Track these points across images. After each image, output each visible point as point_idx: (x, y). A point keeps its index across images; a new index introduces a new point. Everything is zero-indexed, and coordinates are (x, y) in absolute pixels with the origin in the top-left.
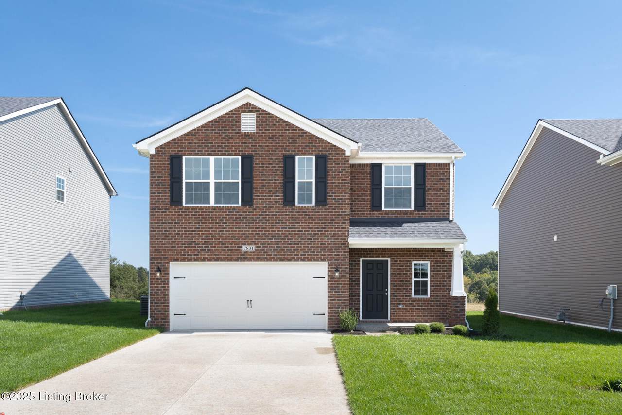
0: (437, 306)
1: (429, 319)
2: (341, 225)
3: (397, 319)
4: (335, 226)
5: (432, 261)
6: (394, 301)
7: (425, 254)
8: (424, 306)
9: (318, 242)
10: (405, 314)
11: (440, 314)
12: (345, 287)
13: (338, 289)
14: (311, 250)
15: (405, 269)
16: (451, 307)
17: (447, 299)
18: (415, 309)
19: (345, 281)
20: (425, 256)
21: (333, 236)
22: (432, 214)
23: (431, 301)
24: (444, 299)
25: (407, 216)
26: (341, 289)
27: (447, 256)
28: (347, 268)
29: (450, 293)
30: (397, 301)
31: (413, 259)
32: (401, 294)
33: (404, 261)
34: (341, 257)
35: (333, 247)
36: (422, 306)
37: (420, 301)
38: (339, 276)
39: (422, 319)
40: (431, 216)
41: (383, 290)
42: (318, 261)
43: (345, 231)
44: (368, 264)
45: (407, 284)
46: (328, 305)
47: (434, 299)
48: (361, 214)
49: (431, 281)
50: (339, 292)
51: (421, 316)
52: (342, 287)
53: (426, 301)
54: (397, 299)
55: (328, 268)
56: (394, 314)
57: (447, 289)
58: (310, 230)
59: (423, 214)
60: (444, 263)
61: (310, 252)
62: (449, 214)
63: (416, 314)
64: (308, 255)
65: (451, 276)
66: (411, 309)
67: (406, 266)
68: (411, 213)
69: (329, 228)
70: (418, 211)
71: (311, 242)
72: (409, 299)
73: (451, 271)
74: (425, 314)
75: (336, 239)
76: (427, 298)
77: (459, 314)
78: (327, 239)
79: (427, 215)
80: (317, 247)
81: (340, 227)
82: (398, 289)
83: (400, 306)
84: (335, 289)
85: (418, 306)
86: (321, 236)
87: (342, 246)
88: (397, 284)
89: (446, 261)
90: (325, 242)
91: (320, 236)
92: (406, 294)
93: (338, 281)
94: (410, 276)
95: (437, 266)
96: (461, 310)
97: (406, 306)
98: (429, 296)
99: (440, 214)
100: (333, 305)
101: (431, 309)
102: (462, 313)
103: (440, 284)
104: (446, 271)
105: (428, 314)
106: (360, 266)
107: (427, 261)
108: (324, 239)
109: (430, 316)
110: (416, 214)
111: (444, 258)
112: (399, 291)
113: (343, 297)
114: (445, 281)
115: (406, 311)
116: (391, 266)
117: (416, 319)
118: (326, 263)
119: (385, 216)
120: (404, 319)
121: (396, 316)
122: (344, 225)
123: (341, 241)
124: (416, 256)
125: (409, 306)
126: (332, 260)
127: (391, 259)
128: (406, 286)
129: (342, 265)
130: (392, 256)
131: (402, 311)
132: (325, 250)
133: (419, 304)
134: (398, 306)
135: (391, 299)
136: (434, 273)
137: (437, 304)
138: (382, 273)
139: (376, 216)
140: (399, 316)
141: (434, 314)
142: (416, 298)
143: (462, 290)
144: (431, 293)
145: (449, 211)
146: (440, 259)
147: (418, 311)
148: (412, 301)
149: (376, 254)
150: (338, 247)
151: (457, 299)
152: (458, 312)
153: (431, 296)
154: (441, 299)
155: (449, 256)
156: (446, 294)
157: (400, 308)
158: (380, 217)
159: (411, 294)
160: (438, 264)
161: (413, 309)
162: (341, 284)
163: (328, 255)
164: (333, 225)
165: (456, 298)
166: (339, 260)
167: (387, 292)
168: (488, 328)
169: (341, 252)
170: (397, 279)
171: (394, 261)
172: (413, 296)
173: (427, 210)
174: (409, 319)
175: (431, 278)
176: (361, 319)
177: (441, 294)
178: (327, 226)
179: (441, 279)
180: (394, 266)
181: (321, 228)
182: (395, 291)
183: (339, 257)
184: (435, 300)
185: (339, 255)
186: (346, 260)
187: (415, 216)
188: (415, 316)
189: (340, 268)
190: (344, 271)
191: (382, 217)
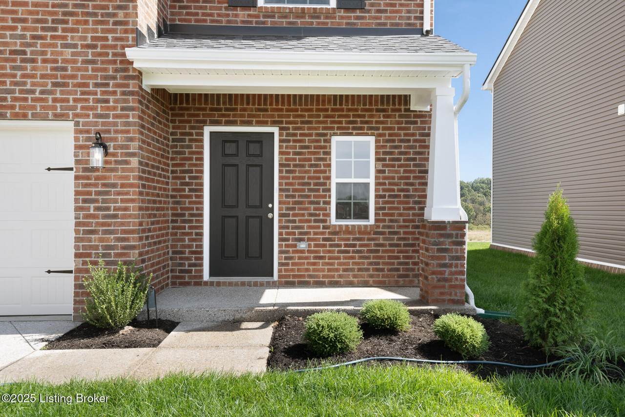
0: (391, 245)
1: (371, 276)
2: (115, 15)
3: (294, 276)
4: (95, 15)
5: (380, 135)
6: (287, 234)
7: (364, 116)
8: (361, 246)
9: (45, 61)
10: (314, 264)
11: (400, 264)
12: (127, 193)
13: (104, 201)
14: (25, 84)
15: (314, 153)
16: (427, 250)
17: (417, 227)
18: (339, 252)
19: (127, 178)
20: (362, 122)
21: (88, 46)
22: (380, 18)
23: (376, 233)
24: (407, 227)
25: (318, 23)
26: (116, 201)
27: (416, 122)
28: (131, 139)
29: (423, 215)
30: (294, 234)
31: (332, 128)
32: (303, 215)
33: (311, 135)
34: (115, 108)
35: (90, 77)
36: (354, 246)
37: (350, 233)
38: (106, 162)
39: (355, 276)
40: (379, 24)
41: (261, 206)
42: (45, 118)
43: (126, 31)
44: (225, 142)
45: (318, 190)
46: (77, 247)
47: (384, 227)
48: (203, 14)
49: (377, 184)
50: (108, 209)
51: (352, 270)
52: (119, 194)
53: (365, 233)
54: (293, 228)
55: (76, 139)
56: (287, 264)
57: (415, 202)
58: (19, 25)
59: (357, 18)
60: (409, 141)
61: (21, 92)
62: (422, 18)
63: (340, 264)
64: (15, 99)
65: (426, 172)
66: (329, 252)
67: (315, 147)
68: (330, 14)
69: (78, 22)
70: (347, 9)
71: (23, 61)
72: (324, 228)
73: (427, 159)
74: (363, 264)
75: (100, 54)
76: (366, 226)
77: (447, 270)
78: (73, 54)
79: (369, 19)
80: (43, 76)
81: (111, 20)
82: (295, 203)
83: (303, 246)
84: (96, 201)
85: (346, 245)
86: (55, 46)
87: (118, 75)
88: (295, 190)
89: (413, 135)
90: (65, 61)
91: (50, 45)
92: (316, 215)
93: (104, 178)
94: (325, 172)
95: (391, 147)
96: (453, 258)
97: (316, 246)
98: (372, 220)
99: (401, 18)
100: (91, 247)
101: (378, 251)
102: (456, 266)
103: (399, 190)
104: (414, 159)
105: (371, 264)
106: (202, 147)
107: (367, 134)
108: (61, 53)
109: (374, 270)
110: (342, 18)
111: (409, 129)
112: (300, 209)
113: (122, 224)
114: (412, 184)
115: (315, 258)
116: (280, 147)
117: (340, 276)
118: (70, 125)
119: (264, 23)
120: (310, 276)
121: (292, 270)
122: (121, 13)
123: (115, 62)
124: (340, 122)
125: (324, 246)
126: (88, 116)
127: (281, 129)
128: (315, 196)
129: (116, 132)
130: (281, 122)
131: (307, 258)
132: (65, 85)
133: (348, 239)
134: (295, 246)
135: (280, 227)
136: (384, 166)
137: (393, 239)
138: (261, 166)
139: (243, 22)
140: (299, 270)
141: (384, 263)
142: (340, 226)
143: (456, 204)
144: (376, 214)
145: (422, 12)
146: (399, 129)
147: (345, 258)
148: (330, 233)
149: (242, 116)
150: (106, 78)
151: (445, 228)
152: (445, 265)
153: (377, 220)
154: (401, 227)
155: (422, 122)
156: (414, 215)
157: (302, 251)
158: (251, 22)
159: (329, 215)
160: (394, 141)
161: (333, 252)
162: (114, 185)
163: (75, 100)
164: (88, 14)
165: (440, 226)
166: (107, 116)
167: (272, 210)
168: (550, 326)
169: (114, 93)
170: (294, 178)
171: (288, 135)
172: (333, 220)
173: (367, 8)
174: (324, 276)
175: (377, 178)
176: (206, 276)
177: (400, 215)
178: (72, 14)
179: (401, 178)
180: (287, 147)
181: (53, 21)
182: (288, 209)
183: (108, 108)
184: (387, 230)
185: (107, 101)
186: (128, 116)
187: (339, 24)
188: (337, 270)
189: (111, 139)
190: (122, 147)
191: (257, 23)
